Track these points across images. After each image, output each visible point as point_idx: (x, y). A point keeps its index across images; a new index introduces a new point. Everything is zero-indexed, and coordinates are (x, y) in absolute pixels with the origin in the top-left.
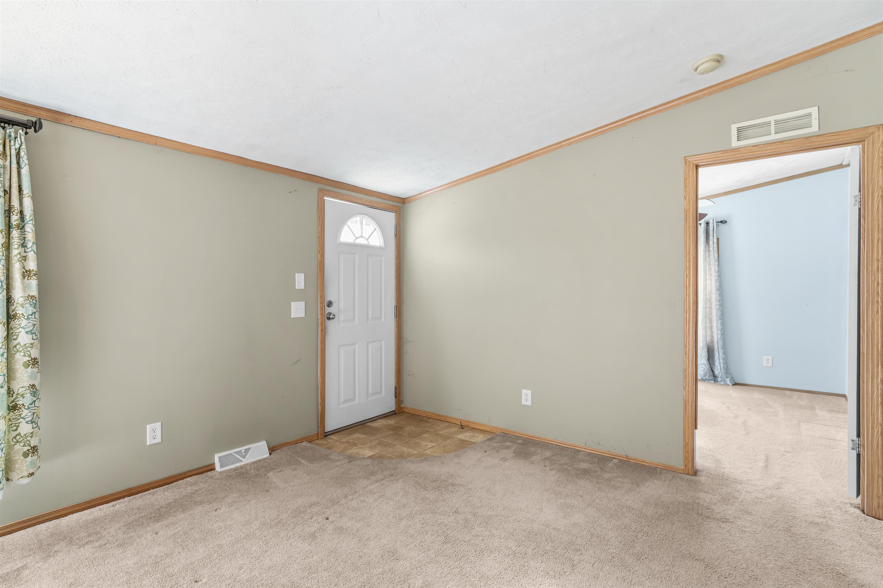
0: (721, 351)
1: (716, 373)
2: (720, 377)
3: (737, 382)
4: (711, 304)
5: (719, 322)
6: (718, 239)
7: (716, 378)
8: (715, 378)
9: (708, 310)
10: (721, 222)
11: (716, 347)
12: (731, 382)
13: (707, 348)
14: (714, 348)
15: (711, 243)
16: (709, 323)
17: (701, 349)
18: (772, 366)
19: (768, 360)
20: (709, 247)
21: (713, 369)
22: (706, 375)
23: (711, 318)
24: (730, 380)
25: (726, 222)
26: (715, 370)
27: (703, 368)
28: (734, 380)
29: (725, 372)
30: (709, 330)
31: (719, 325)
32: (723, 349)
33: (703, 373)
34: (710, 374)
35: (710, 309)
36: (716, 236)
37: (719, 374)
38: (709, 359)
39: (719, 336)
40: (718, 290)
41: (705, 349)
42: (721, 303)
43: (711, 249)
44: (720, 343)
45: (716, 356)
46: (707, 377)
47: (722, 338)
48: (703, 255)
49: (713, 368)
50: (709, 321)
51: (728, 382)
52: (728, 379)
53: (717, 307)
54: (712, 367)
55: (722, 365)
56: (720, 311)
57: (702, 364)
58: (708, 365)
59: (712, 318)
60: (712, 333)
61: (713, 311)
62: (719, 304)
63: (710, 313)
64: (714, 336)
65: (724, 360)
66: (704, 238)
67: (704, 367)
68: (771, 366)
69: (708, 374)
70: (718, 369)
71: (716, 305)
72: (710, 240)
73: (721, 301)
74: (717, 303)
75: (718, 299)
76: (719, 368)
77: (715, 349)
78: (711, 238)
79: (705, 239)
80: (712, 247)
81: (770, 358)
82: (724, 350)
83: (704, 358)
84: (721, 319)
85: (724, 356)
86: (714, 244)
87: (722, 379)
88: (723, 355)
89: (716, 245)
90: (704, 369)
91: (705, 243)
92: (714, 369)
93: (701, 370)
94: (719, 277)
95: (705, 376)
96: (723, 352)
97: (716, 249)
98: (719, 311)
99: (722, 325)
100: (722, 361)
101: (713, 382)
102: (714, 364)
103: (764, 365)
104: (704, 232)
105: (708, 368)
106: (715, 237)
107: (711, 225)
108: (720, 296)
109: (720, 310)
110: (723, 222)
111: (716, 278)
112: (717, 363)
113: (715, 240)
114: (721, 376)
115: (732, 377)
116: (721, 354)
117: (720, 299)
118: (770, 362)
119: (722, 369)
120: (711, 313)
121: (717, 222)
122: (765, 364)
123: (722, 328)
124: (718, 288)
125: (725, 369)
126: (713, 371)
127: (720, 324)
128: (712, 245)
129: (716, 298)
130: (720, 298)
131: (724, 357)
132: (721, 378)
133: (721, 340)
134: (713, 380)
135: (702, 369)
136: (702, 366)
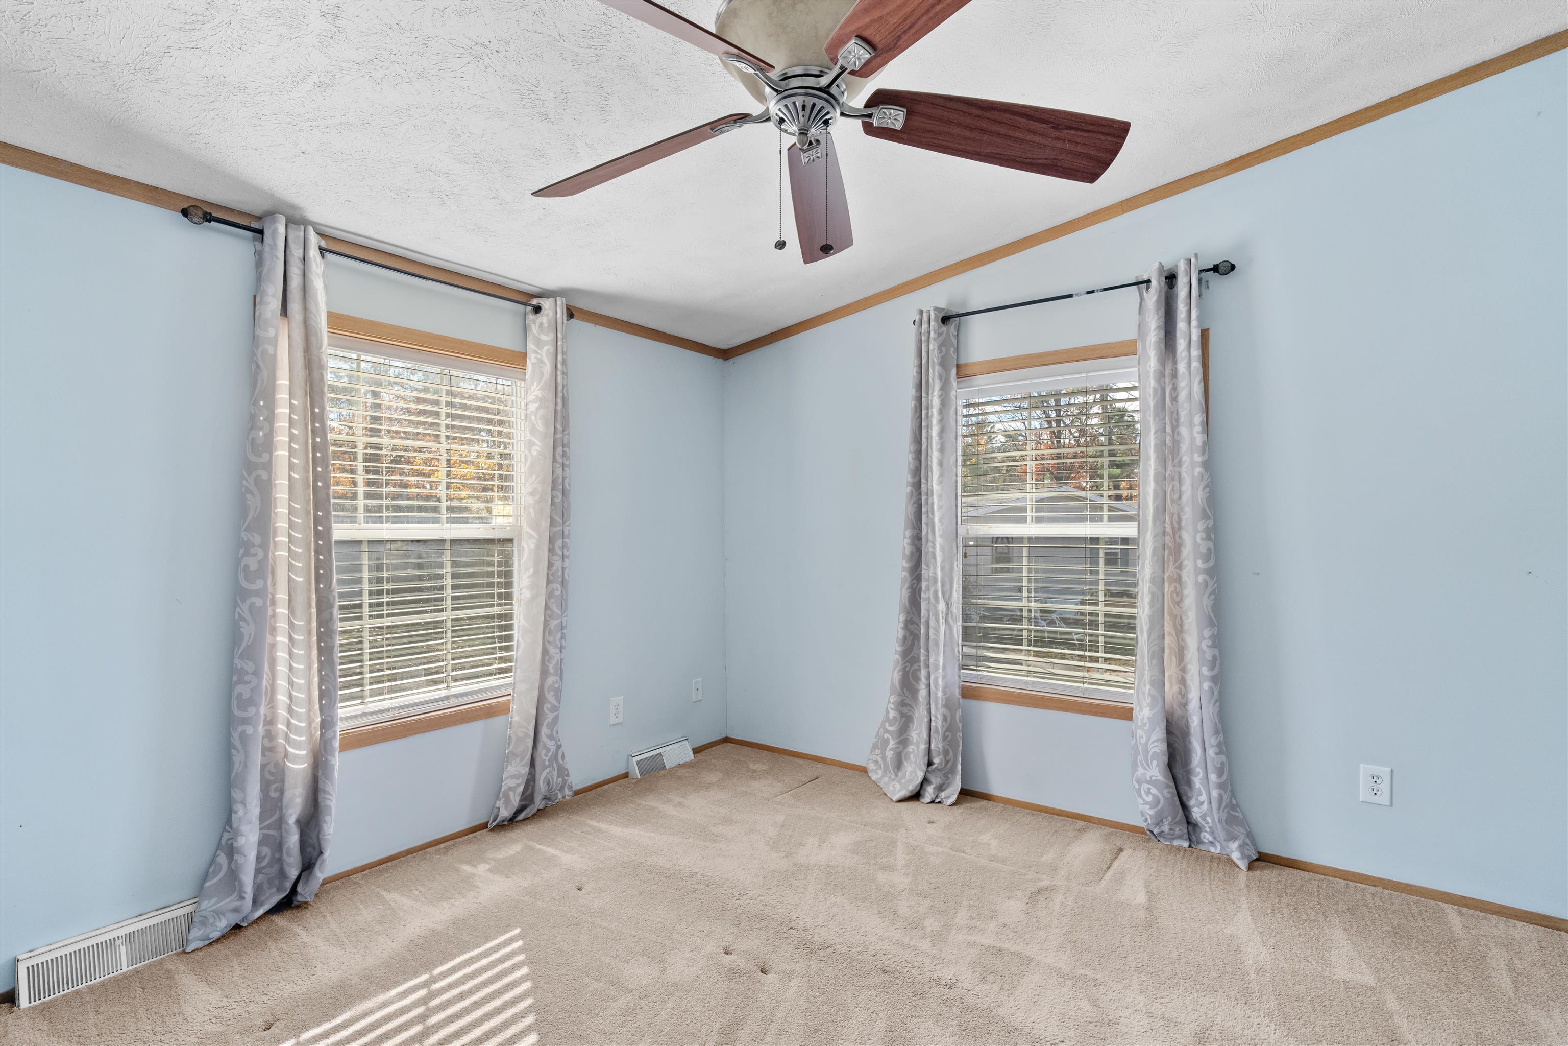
0: (1211, 741)
1: (1197, 813)
2: (1207, 829)
3: (1269, 848)
4: (1180, 567)
5: (1207, 633)
6: (1204, 334)
7: (1194, 831)
8: (1191, 828)
9: (1172, 589)
10: (1216, 269)
11: (1195, 722)
12: (1243, 856)
13: (1163, 725)
14: (1188, 726)
15: (1181, 344)
16: (1174, 633)
17: (1147, 728)
18: (1391, 805)
19: (1375, 778)
20: (1175, 363)
21: (1184, 798)
22: (1162, 821)
23: (1181, 618)
24: (1241, 848)
25: (1233, 267)
26: (1192, 803)
27: (1153, 795)
28: (1254, 843)
29: (1224, 816)
30: (1174, 658)
31: (1204, 645)
32: (1217, 733)
33: (1151, 812)
34: (1174, 819)
35: (1177, 585)
36: (1200, 319)
37: (1204, 817)
38: (1171, 765)
39: (1206, 686)
40: (1205, 516)
41: (1158, 729)
42: (1211, 563)
43: (1182, 367)
44: (1210, 710)
45: (1194, 755)
46: (1166, 828)
47: (1216, 692)
48: (1155, 390)
49: (1186, 795)
50: (1175, 626)
51: (1235, 856)
52: (1234, 845)
53: (1201, 578)
54: (1182, 791)
55: (1215, 793)
56: (1210, 594)
57: (1148, 782)
58: (1167, 786)
59: (1184, 618)
60: (1183, 670)
61: (1186, 592)
62: (1205, 566)
63: (1178, 599)
64: (1189, 682)
65: (1220, 773)
66: (1158, 327)
67: (1154, 791)
68: (1388, 804)
69: (1170, 818)
70: (1202, 803)
71: (1197, 571)
72: (1178, 334)
73: (1213, 555)
74: (1200, 563)
75: (1204, 550)
76: (1203, 798)
77: (1192, 731)
78: (1181, 325)
79: (1162, 333)
80: (1186, 361)
81: (1384, 771)
82: (1221, 737)
83: (1155, 763)
84: (1211, 624)
85: (1223, 758)
86: (1192, 349)
87: (1215, 838)
88: (1217, 754)
89: (1196, 353)
90: (1157, 801)
91: (1163, 346)
92: (1189, 798)
93: (1146, 803)
94: (1206, 470)
95: (1159, 823)
96: (1219, 745)
97: (1196, 364)
98: (1207, 594)
99: (1214, 646)
100: (1213, 777)
101: (1186, 844)
102: (1189, 783)
103: (1361, 800)
104: (1158, 310)
105: (1169, 796)
106: (1194, 323)
107: (1182, 281)
108: (1208, 538)
109: (1209, 590)
110: (1223, 269)
111: (1196, 474)
112: (1197, 781)
113: (1195, 335)
114: (1210, 828)
115: (1250, 835)
116: (1211, 752)
117: (1209, 549)
118: (1385, 787)
119: (1215, 805)
120: (1181, 601)
121: (1201, 271)
122: (1364, 794)
123: (1214, 657)
124: (1204, 510)
125: (1224, 804)
126: (1185, 807)
127: (1210, 643)
128: (1185, 354)
129: (1196, 545)
130: (1211, 545)
131: (1222, 763)
132: (1212, 833)
133: (1213, 702)
134: (1186, 836)
135: (1149, 798)
136: (1149, 789)
